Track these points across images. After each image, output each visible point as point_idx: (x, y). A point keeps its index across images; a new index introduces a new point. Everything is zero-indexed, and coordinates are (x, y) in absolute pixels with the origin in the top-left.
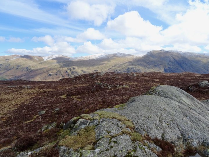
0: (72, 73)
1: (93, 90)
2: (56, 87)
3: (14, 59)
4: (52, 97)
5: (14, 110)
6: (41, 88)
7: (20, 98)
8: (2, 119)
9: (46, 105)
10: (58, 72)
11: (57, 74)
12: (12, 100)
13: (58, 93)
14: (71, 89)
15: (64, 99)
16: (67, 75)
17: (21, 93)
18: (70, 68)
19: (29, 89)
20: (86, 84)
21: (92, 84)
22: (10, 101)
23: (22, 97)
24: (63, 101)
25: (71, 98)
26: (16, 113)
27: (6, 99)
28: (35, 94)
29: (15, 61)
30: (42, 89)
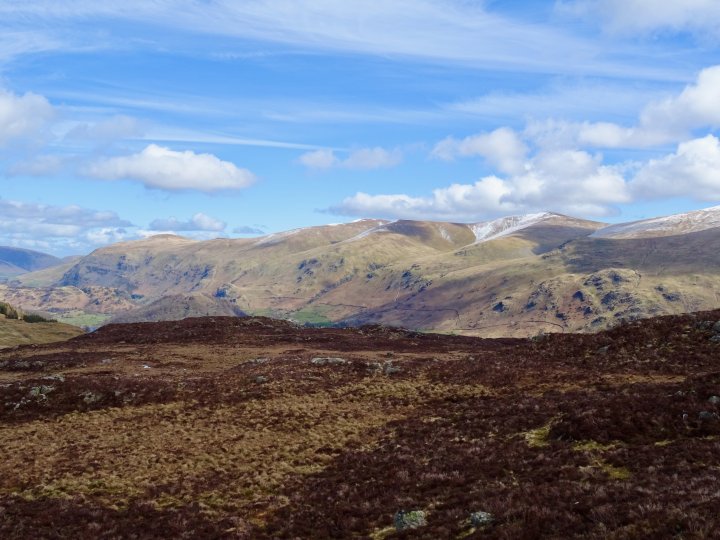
0: (607, 299)
1: (705, 421)
2: (508, 379)
3: (360, 237)
4: (481, 431)
5: (309, 476)
6: (441, 378)
7: (346, 417)
8: (254, 516)
9: (441, 476)
10: (538, 294)
11: (532, 305)
12: (317, 424)
13: (510, 413)
14: (584, 394)
15: (536, 449)
16: (579, 309)
17: (354, 393)
18: (597, 275)
19: (393, 375)
20: (669, 371)
21: (700, 379)
22: (308, 427)
23: (356, 417)
24: (525, 466)
25: (572, 454)
26: (314, 494)
27: (297, 418)
28: (411, 406)
29: (362, 247)
30: (446, 383)
